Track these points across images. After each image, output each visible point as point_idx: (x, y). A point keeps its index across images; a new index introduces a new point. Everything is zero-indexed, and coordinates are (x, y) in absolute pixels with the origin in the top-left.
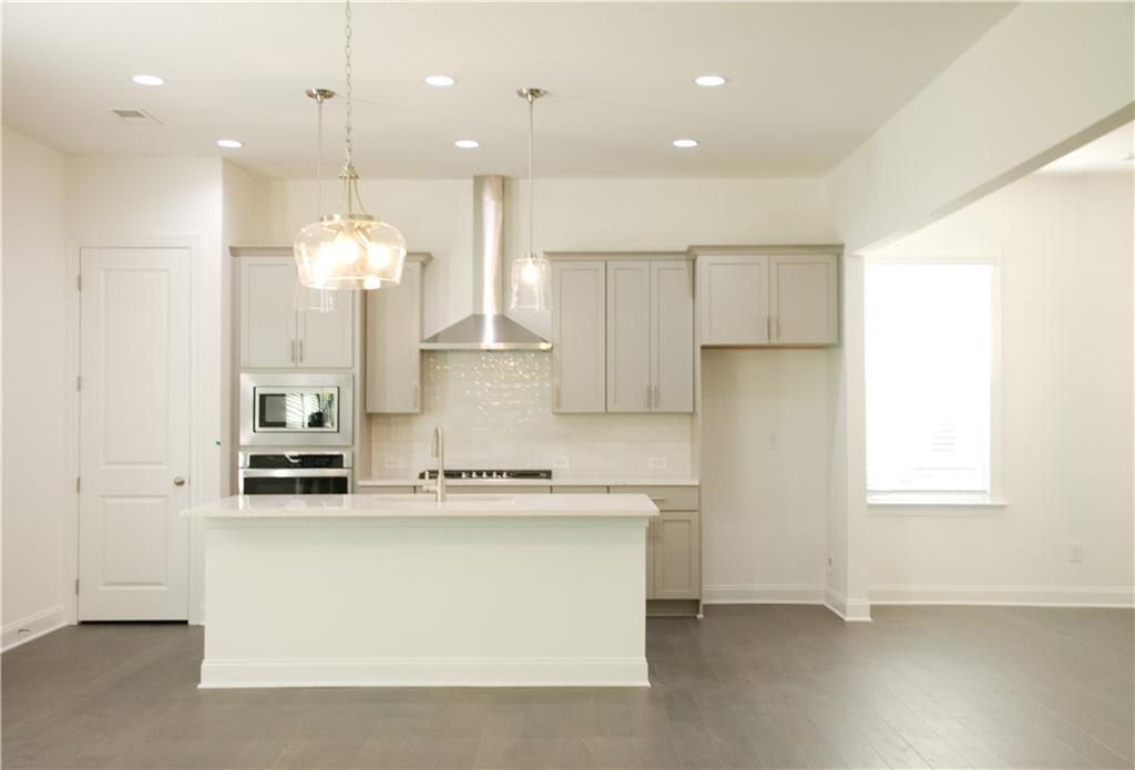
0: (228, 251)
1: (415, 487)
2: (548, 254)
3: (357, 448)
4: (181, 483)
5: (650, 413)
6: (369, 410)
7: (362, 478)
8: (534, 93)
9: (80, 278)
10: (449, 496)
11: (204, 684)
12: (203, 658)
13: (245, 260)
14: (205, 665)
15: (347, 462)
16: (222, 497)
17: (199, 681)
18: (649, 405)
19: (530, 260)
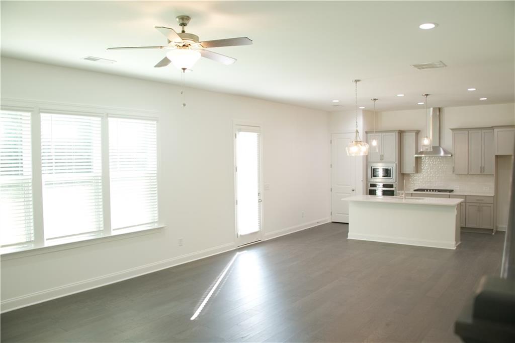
0: (365, 133)
1: (412, 194)
2: (451, 129)
3: (397, 183)
4: (353, 190)
5: (481, 174)
6: (402, 172)
7: (398, 191)
8: (427, 95)
9: (331, 141)
10: (406, 197)
11: (348, 238)
12: (348, 232)
13: (369, 135)
14: (349, 234)
15: (395, 186)
16: (363, 194)
17: (347, 237)
18: (481, 172)
19: (426, 138)
